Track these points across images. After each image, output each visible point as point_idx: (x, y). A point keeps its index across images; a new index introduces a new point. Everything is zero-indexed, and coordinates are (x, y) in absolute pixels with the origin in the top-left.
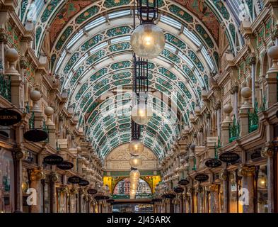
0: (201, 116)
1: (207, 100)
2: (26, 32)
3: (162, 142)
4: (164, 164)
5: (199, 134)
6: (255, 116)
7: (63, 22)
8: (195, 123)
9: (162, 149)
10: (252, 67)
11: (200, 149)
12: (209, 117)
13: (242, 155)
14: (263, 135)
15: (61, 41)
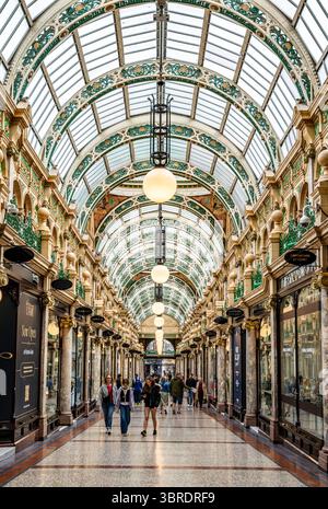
0: (211, 289)
1: (217, 276)
2: (70, 211)
3: (182, 313)
4: (184, 330)
5: (210, 303)
6: (259, 276)
7: (105, 212)
8: (207, 296)
9: (182, 318)
10: (253, 243)
11: (209, 312)
12: (217, 289)
13: (246, 311)
14: (267, 289)
15: (103, 227)
